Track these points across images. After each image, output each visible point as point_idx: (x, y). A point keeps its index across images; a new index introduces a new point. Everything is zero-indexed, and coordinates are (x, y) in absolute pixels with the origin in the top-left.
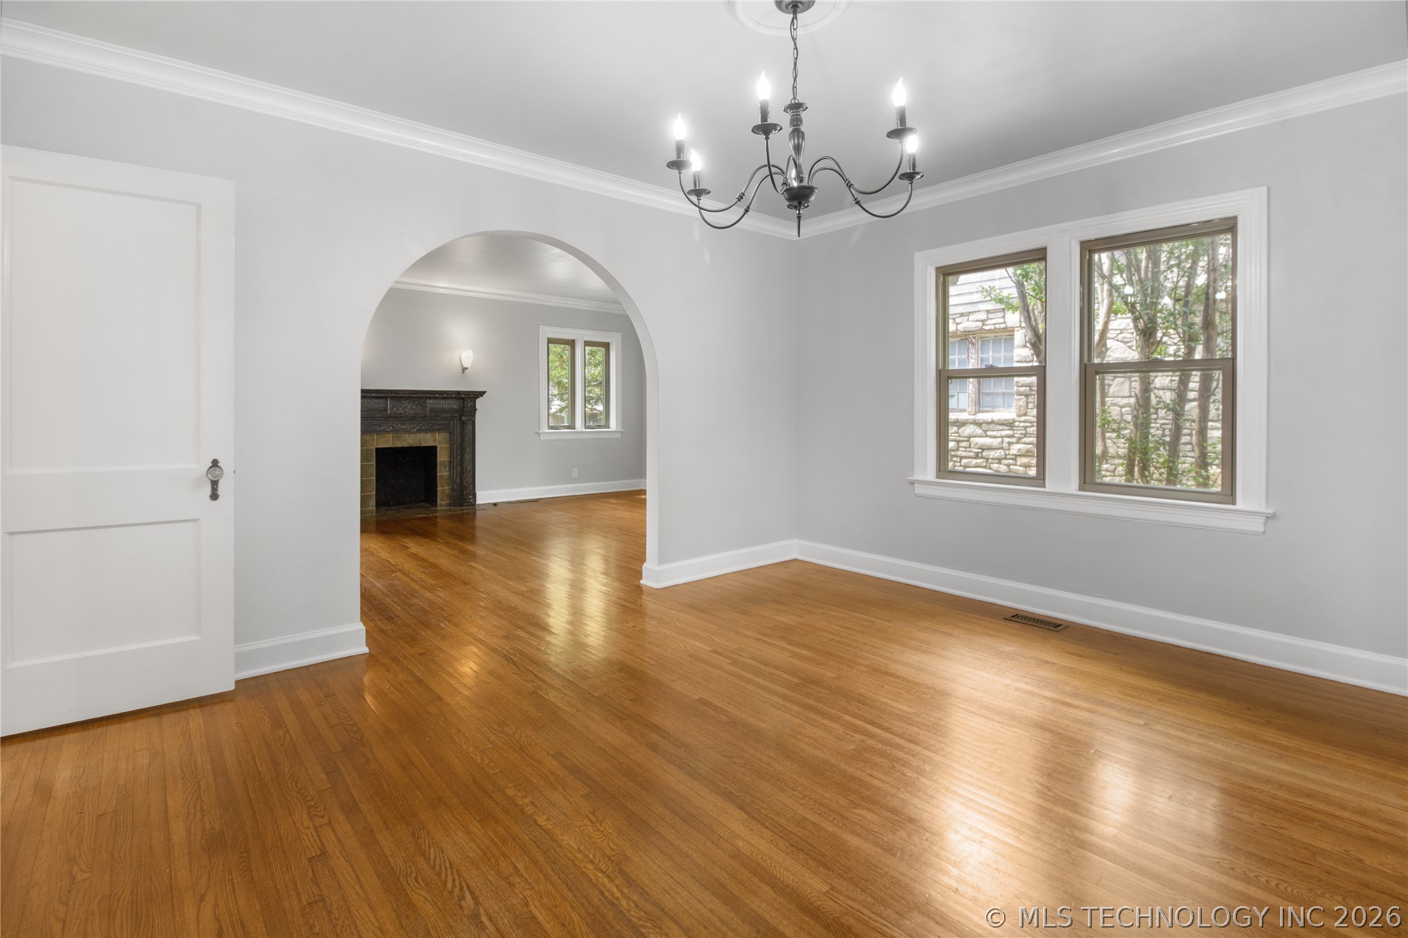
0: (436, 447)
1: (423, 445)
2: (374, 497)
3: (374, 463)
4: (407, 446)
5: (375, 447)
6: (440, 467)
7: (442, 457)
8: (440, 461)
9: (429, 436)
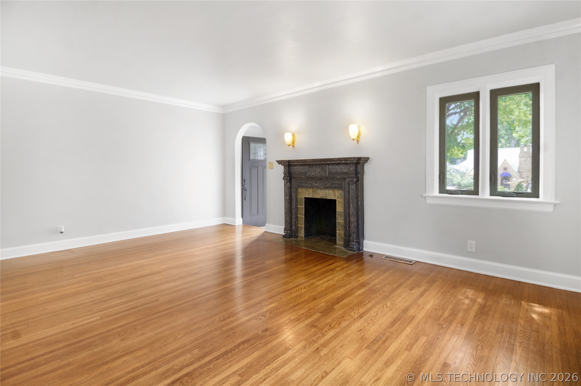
0: (336, 200)
1: (328, 198)
2: (304, 229)
3: (304, 207)
4: (319, 198)
5: (304, 197)
6: (338, 215)
7: (340, 208)
8: (338, 211)
9: (331, 191)
